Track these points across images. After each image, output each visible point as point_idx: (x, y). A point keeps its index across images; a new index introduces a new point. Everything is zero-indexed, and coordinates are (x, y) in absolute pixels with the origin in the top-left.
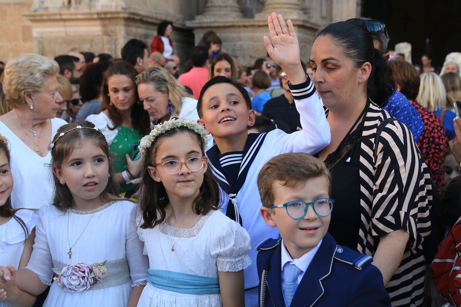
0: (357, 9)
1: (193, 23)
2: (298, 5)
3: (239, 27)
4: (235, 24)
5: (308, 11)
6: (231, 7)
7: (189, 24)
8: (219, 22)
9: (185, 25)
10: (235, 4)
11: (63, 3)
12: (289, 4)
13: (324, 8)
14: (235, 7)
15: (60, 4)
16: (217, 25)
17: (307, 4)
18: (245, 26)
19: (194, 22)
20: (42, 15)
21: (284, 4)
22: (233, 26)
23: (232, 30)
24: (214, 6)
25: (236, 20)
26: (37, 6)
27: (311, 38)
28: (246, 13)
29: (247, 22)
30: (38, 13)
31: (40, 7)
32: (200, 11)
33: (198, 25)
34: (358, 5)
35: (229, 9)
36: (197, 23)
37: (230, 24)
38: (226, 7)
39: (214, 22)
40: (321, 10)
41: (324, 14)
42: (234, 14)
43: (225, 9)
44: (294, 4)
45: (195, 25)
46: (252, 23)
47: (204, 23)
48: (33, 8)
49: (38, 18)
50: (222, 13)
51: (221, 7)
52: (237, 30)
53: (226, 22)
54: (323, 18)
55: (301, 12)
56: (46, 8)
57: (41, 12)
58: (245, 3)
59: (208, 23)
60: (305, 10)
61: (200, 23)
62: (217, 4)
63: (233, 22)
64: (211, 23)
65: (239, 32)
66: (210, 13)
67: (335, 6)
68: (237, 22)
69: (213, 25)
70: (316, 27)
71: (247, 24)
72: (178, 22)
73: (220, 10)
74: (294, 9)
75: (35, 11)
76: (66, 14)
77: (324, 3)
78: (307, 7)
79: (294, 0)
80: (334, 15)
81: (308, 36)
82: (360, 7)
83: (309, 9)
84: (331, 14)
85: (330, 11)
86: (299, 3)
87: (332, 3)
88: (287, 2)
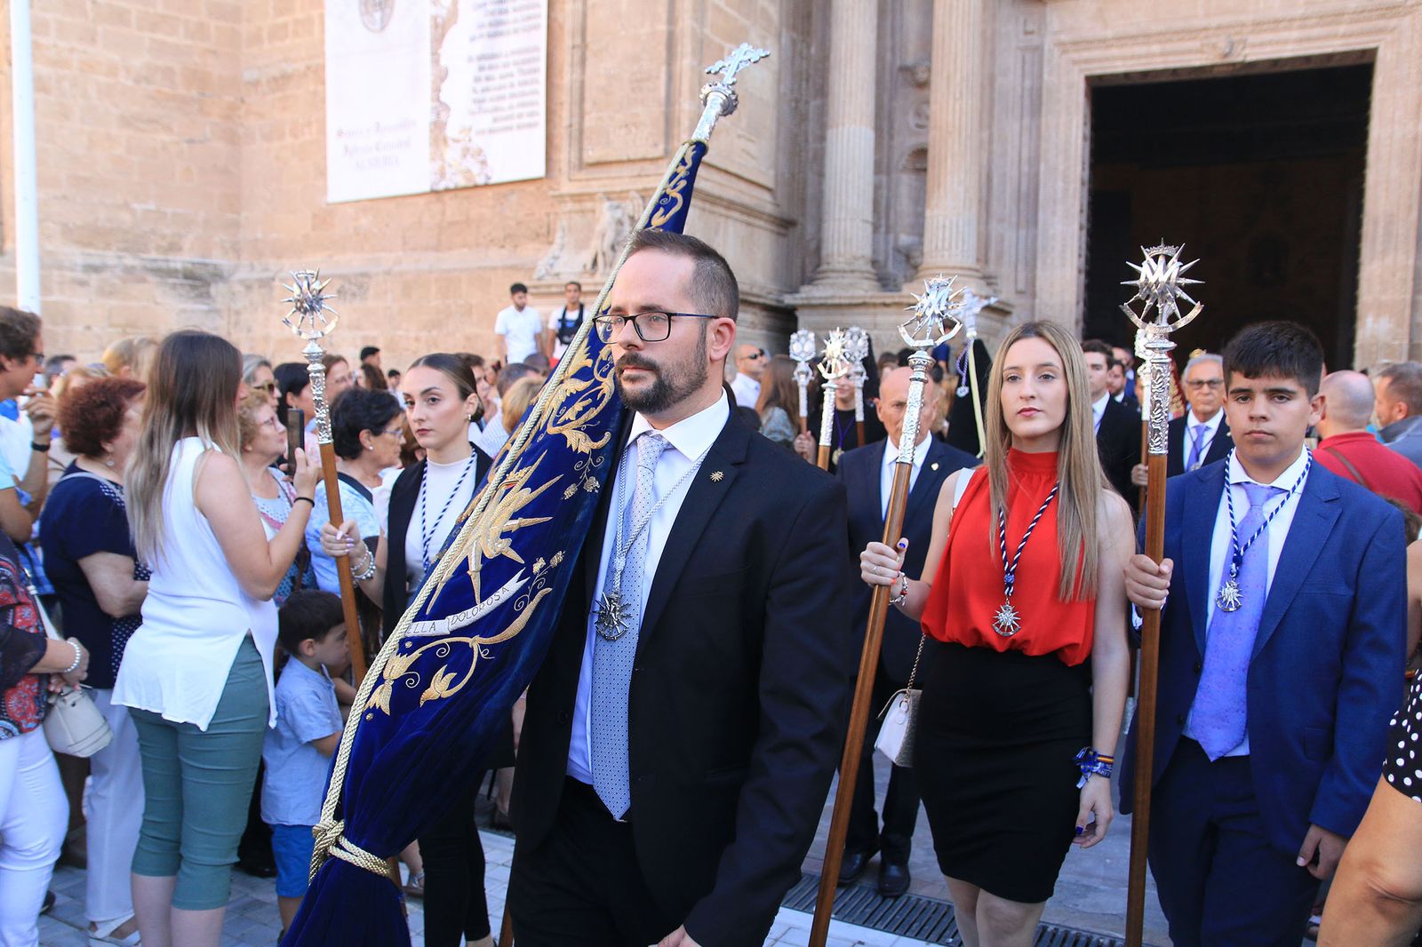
0: (1078, 278)
1: (795, 299)
2: (977, 271)
3: (875, 305)
4: (867, 300)
5: (993, 280)
6: (862, 272)
7: (789, 300)
8: (840, 298)
9: (782, 302)
10: (869, 268)
11: (585, 266)
12: (962, 268)
13: (1022, 276)
14: (868, 272)
15: (580, 269)
16: (837, 301)
17: (992, 269)
18: (885, 305)
19: (797, 296)
20: (550, 286)
21: (954, 268)
22: (864, 305)
23: (862, 310)
24: (833, 271)
25: (870, 294)
26: (543, 272)
27: (999, 325)
28: (885, 281)
29: (889, 297)
30: (543, 282)
31: (548, 273)
32: (808, 279)
33: (805, 302)
34: (1080, 272)
35: (857, 275)
36: (802, 299)
37: (860, 301)
38: (852, 271)
39: (833, 297)
40: (1016, 281)
41: (1021, 286)
42: (866, 284)
43: (850, 275)
44: (970, 269)
45: (800, 302)
46: (897, 300)
47: (815, 298)
48: (535, 276)
49: (543, 290)
50: (846, 281)
51: (844, 272)
52: (871, 310)
53: (853, 297)
54: (1019, 293)
55: (983, 282)
56: (557, 275)
57: (549, 280)
58: (886, 265)
59: (821, 298)
60: (989, 280)
61: (807, 298)
62: (838, 267)
63: (864, 297)
64: (826, 298)
65: (875, 315)
66: (824, 281)
67: (1039, 273)
68: (871, 297)
69: (830, 302)
70: (1007, 309)
71: (888, 301)
72: (771, 296)
73: (843, 277)
74: (971, 276)
75: (540, 279)
76: (588, 284)
77: (1021, 267)
78: (993, 274)
79: (971, 262)
80: (1038, 288)
81: (994, 323)
82: (1083, 276)
83: (995, 278)
84: (1034, 286)
85: (1032, 282)
86: (978, 267)
87: (1034, 267)
88: (959, 265)
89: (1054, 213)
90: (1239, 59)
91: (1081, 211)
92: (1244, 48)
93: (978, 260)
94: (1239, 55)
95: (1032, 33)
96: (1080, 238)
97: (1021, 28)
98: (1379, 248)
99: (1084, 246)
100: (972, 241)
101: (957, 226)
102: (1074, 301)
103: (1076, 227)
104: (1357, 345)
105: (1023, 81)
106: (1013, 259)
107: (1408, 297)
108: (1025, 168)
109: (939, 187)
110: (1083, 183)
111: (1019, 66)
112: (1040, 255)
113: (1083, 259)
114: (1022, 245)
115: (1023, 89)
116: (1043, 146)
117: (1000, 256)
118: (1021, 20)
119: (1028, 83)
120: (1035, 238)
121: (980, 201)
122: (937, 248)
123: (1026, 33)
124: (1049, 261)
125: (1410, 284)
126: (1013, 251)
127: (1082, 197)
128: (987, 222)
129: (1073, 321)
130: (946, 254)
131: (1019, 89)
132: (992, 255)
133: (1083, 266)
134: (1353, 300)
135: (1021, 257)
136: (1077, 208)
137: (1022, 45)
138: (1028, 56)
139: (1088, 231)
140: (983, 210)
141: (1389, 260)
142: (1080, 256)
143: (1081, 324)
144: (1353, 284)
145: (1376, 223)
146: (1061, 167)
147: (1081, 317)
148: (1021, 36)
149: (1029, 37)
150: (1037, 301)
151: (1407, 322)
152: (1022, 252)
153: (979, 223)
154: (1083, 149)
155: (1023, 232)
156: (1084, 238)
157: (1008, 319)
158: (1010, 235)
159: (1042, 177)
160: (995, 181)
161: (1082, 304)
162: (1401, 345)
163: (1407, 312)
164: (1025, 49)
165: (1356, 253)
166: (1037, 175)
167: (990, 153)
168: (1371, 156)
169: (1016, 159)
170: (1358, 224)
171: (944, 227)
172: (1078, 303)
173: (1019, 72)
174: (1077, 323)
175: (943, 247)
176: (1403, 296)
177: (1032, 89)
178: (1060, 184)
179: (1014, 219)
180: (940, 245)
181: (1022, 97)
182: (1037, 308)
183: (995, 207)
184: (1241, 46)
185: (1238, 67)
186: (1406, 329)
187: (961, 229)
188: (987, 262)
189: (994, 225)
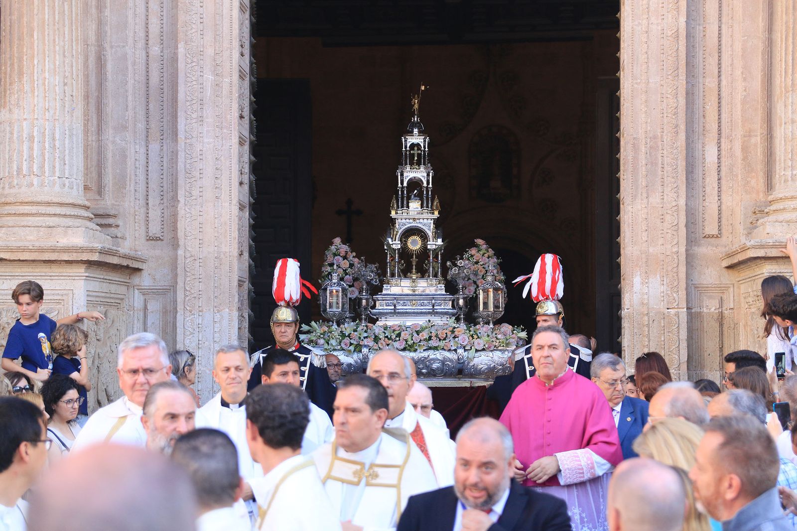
0: (240, 219)
2: (87, 208)
5: (111, 221)
12: (61, 204)
13: (155, 214)
17: (108, 202)
21: (48, 204)
27: (122, 289)
34: (242, 208)
40: (147, 221)
41: (155, 229)
44: (74, 205)
54: (150, 239)
55: (93, 224)
60: (104, 220)
67: (182, 211)
70: (134, 264)
74: (77, 217)
77: (154, 201)
78: (112, 212)
79: (76, 195)
80: (180, 234)
81: (113, 288)
82: (247, 214)
83: (115, 216)
84: (175, 229)
85: (171, 222)
86: (87, 204)
87: (175, 199)
88: (56, 200)
89: (201, 119)
91: (241, 117)
93: (86, 188)
96: (241, 156)
98: (642, 182)
99: (247, 169)
100: (78, 161)
101: (54, 139)
102: (236, 253)
103: (235, 140)
104: (624, 313)
106: (142, 187)
107: (683, 249)
108: (155, 50)
109: (21, 74)
110: (241, 77)
112: (181, 182)
113: (246, 187)
114: (154, 166)
116: (182, 17)
117: (121, 183)
120: (175, 154)
121: (87, 97)
122: (19, 170)
124: (195, 193)
125: (683, 231)
126: (142, 177)
127: (241, 96)
128: (99, 130)
129: (236, 283)
130: (35, 181)
132: (109, 180)
133: (246, 199)
134: (614, 250)
135: (153, 185)
136: (236, 115)
139: (251, 143)
140: (93, 108)
141: (655, 199)
142: (241, 183)
143: (247, 285)
144: (614, 229)
145: (635, 147)
146: (210, 51)
147: (246, 275)
150: (180, 252)
151: (683, 285)
152: (154, 176)
153: (86, 132)
154: (241, 24)
155: (155, 147)
156: (246, 157)
157: (136, 280)
158: (135, 151)
159: (181, 65)
160: (110, 67)
161: (246, 255)
162: (677, 315)
163: (683, 269)
165: (614, 186)
166: (174, 59)
167: (100, 23)
168: (625, 55)
169: (142, 34)
170: (614, 145)
171: (31, 138)
172: (241, 255)
174: (240, 284)
175: (30, 168)
176: (675, 250)
178: (209, 77)
179: (141, 126)
180: (25, 170)
182: (180, 261)
183: (111, 106)
186: (683, 294)
187: (57, 144)
188: (100, 192)
189: (109, 134)
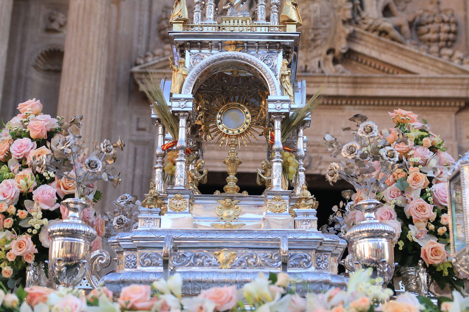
90: (317, 172)
92: (320, 164)
94: (316, 169)
95: (144, 130)
97: (134, 125)
105: (134, 170)
111: (131, 156)
115: (134, 176)
118: (135, 117)
119: (138, 172)
123: (139, 129)
131: (130, 176)
137: (134, 138)
138: (140, 149)
148: (135, 132)
149: (141, 133)
164: (137, 142)
173: (131, 161)
177: (142, 177)
181: (133, 183)
184: (317, 162)
185: (314, 178)
